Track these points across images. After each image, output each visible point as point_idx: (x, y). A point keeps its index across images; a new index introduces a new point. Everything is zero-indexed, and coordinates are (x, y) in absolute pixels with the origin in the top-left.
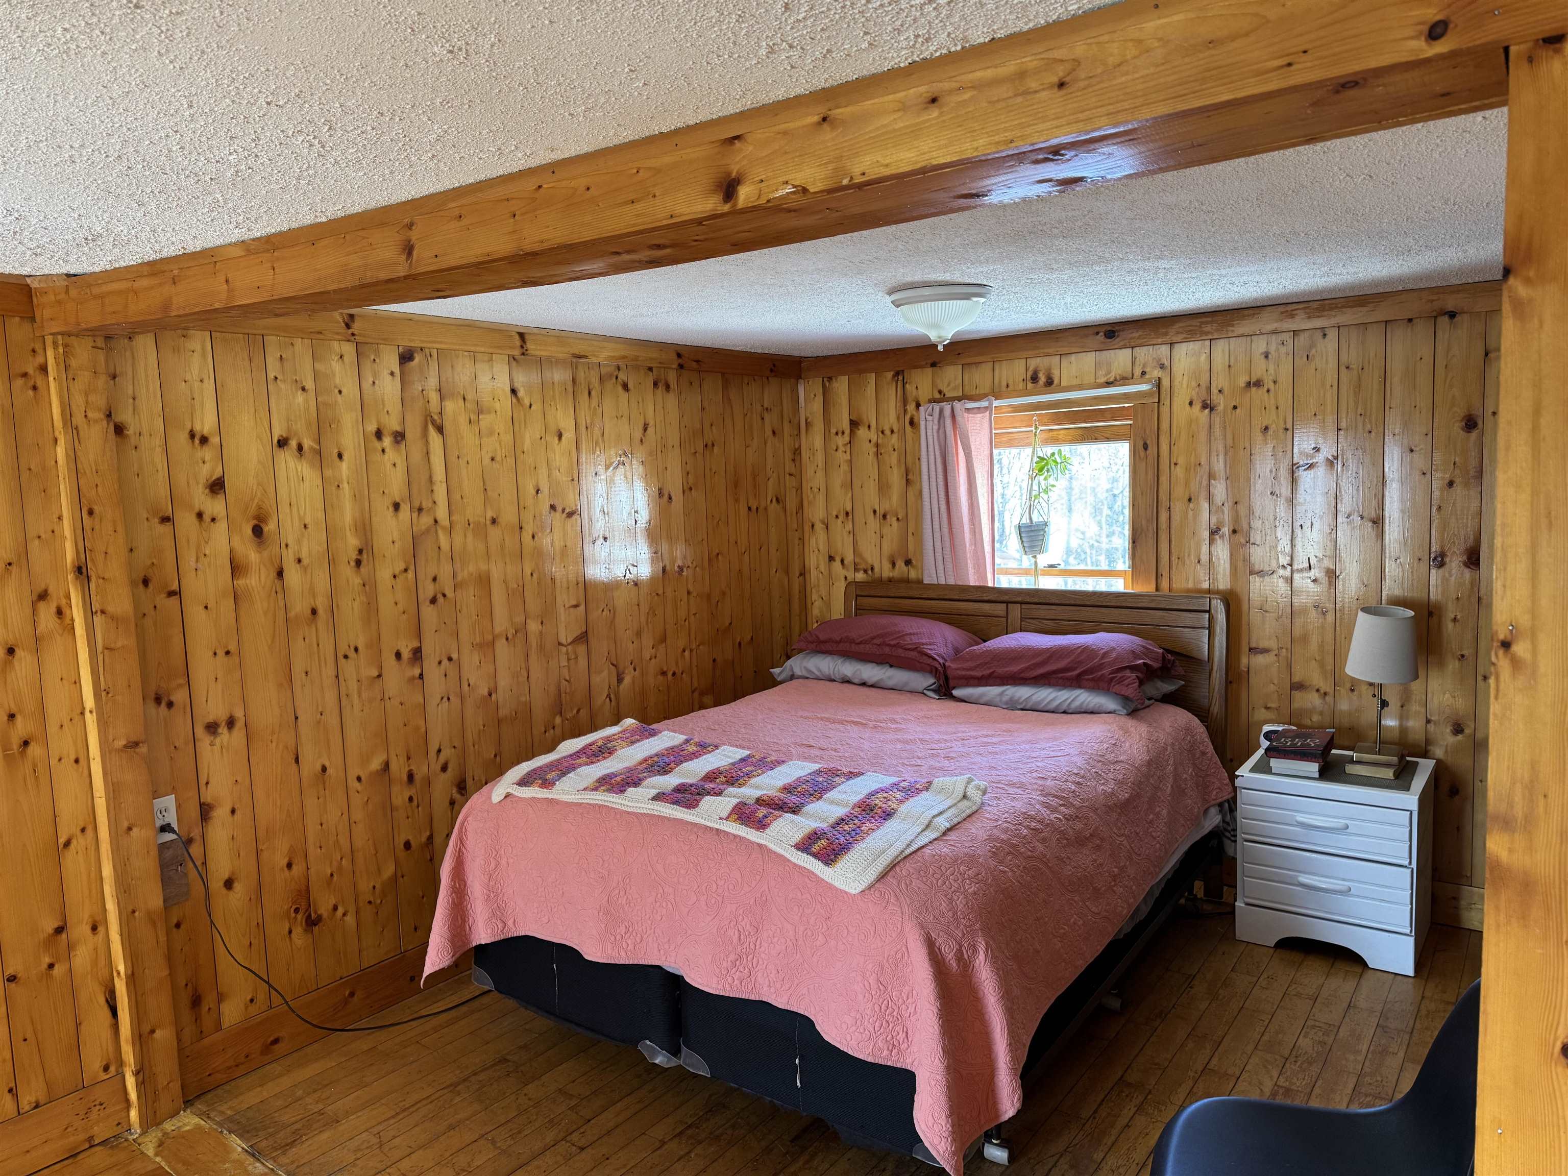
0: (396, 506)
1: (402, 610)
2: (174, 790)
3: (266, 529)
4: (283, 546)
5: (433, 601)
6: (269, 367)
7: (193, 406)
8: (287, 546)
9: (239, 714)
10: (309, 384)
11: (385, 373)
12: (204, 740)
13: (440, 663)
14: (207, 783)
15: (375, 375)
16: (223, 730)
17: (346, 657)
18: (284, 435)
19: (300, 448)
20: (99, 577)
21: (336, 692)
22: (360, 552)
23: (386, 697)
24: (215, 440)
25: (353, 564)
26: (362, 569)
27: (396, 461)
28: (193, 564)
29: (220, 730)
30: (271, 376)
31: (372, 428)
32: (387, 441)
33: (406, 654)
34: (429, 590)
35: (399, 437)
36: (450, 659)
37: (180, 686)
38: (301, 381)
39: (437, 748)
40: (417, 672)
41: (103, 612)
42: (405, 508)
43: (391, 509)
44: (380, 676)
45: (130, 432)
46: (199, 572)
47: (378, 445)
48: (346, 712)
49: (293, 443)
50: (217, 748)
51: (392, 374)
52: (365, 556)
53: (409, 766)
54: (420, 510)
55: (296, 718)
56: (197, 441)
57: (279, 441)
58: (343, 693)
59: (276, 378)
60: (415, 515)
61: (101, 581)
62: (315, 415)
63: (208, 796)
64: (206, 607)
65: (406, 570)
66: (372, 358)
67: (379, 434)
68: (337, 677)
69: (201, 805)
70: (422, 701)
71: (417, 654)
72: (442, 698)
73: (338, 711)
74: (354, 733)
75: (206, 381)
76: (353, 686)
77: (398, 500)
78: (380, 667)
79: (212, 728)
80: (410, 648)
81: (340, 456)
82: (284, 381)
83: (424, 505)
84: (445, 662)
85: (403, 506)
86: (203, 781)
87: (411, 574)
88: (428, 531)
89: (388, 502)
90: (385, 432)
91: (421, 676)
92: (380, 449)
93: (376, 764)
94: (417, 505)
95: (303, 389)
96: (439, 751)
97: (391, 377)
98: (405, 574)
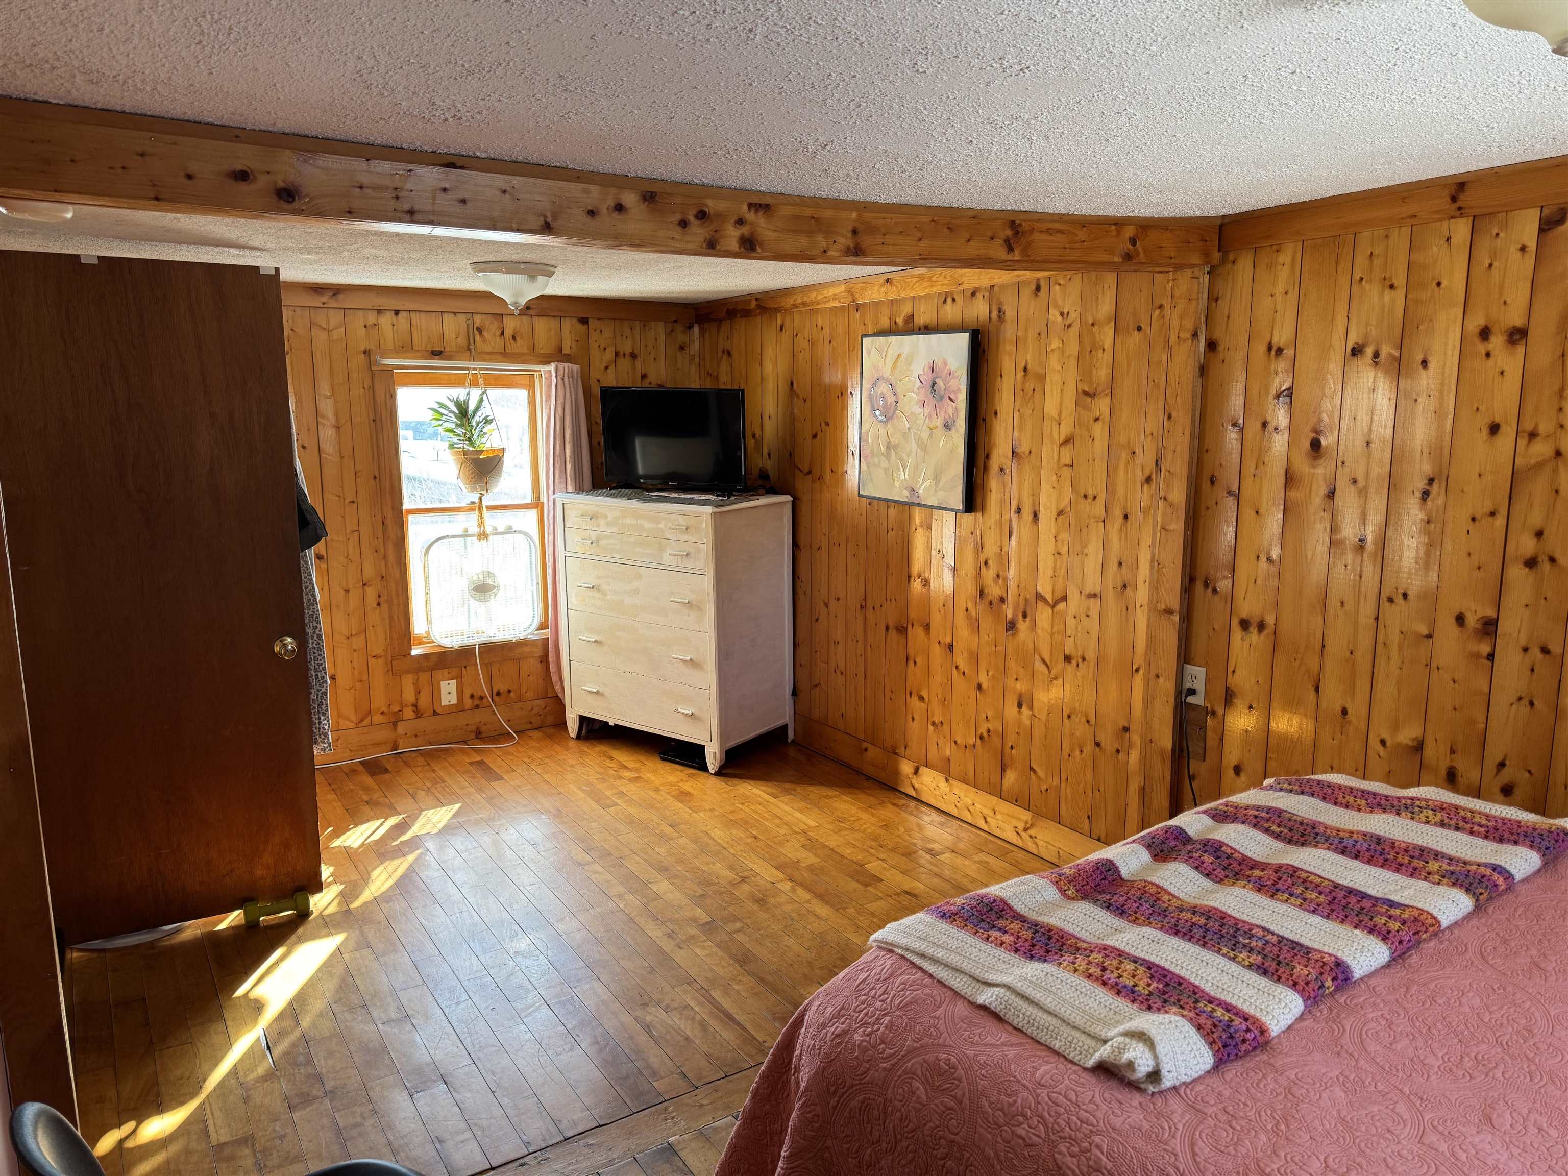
0: (1494, 429)
1: (1477, 564)
2: (1206, 665)
3: (1324, 442)
4: (1340, 464)
5: (1531, 563)
6: (1356, 269)
7: (1274, 319)
8: (1343, 463)
9: (1270, 620)
10: (1400, 281)
11: (1513, 251)
12: (1237, 634)
13: (1526, 650)
14: (1234, 672)
15: (1494, 255)
16: (1254, 630)
17: (1390, 600)
18: (1360, 342)
19: (1376, 355)
20: (1166, 470)
21: (1373, 634)
22: (1431, 481)
23: (1434, 665)
24: (1289, 352)
25: (1418, 494)
26: (1429, 503)
27: (1506, 368)
28: (1252, 470)
29: (1251, 629)
30: (1357, 277)
31: (1476, 322)
32: (1497, 342)
33: (1472, 621)
34: (1527, 545)
35: (1518, 335)
36: (1545, 651)
37: (1225, 577)
38: (1391, 279)
39: (1499, 759)
40: (1485, 649)
41: (1165, 499)
42: (1508, 433)
43: (1485, 432)
44: (1430, 636)
45: (1221, 348)
46: (1257, 479)
47: (1482, 348)
48: (1381, 662)
49: (1369, 351)
50: (1247, 643)
51: (1523, 249)
52: (1435, 485)
53: (1451, 760)
54: (1533, 435)
55: (1323, 646)
56: (1273, 352)
57: (1353, 349)
58: (1381, 638)
59: (1362, 279)
60: (1522, 443)
61: (1167, 473)
62: (1401, 316)
63: (1232, 681)
64: (1257, 512)
65: (1492, 514)
66: (1495, 231)
67: (1485, 334)
68: (1377, 619)
69: (1227, 689)
70: (1486, 690)
71: (1489, 627)
72: (1520, 699)
73: (1370, 657)
74: (1386, 690)
75: (1290, 295)
76: (1394, 637)
77: (1497, 420)
78: (1432, 624)
79: (1245, 624)
80: (1479, 615)
81: (1424, 363)
82: (1370, 281)
83: (1542, 429)
84: (1536, 652)
85: (1504, 429)
86: (1231, 669)
87: (1500, 521)
88: (1539, 466)
89: (1483, 422)
90: (1495, 329)
91: (1491, 657)
92: (1484, 352)
93: (1407, 735)
94: (1528, 426)
95: (1392, 287)
96: (1502, 765)
97: (1519, 253)
98: (1490, 519)
